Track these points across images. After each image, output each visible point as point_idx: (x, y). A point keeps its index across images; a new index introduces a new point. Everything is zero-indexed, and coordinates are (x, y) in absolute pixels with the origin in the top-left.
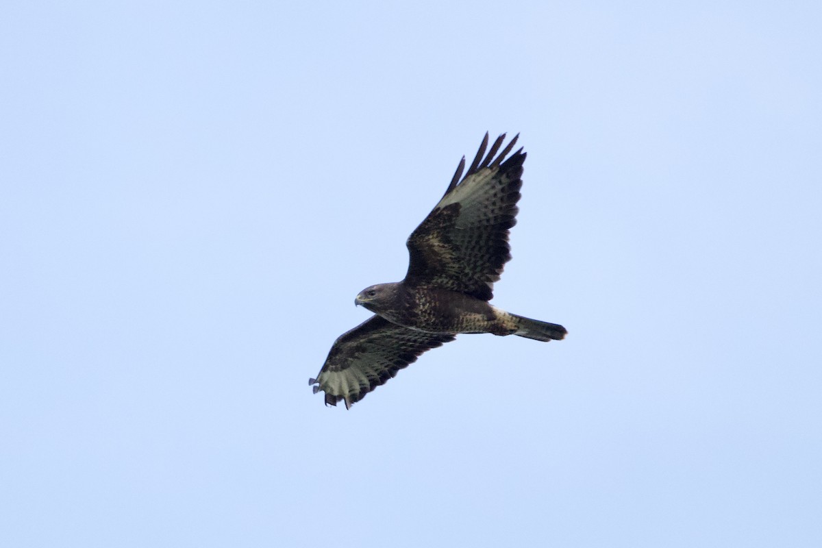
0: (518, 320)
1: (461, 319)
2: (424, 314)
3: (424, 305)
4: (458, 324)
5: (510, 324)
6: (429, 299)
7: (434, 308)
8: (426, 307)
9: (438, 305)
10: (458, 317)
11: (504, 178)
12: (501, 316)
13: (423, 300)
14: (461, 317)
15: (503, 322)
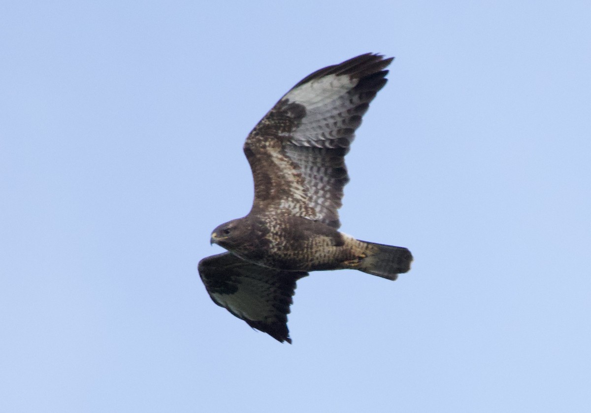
0: (365, 245)
1: (310, 241)
2: (275, 236)
3: (274, 227)
4: (307, 248)
5: (359, 250)
6: (279, 222)
7: (284, 230)
8: (277, 228)
9: (288, 227)
10: (308, 240)
11: (356, 99)
12: (349, 241)
13: (273, 223)
14: (311, 239)
15: (351, 248)
